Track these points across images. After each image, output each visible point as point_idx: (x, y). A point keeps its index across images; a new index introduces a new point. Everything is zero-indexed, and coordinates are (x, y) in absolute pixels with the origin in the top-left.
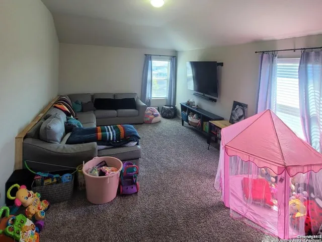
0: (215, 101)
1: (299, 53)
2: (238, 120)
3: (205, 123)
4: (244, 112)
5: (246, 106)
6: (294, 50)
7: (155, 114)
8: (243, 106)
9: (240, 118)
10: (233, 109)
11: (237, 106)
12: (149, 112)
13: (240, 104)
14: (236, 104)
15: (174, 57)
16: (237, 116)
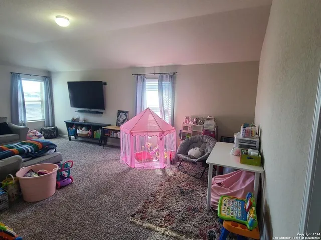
0: (102, 113)
1: (158, 76)
2: (123, 123)
3: (95, 132)
4: (126, 116)
5: (128, 112)
6: (155, 74)
7: (38, 135)
8: (126, 113)
9: (124, 121)
10: (118, 116)
11: (121, 114)
12: (30, 134)
13: (123, 112)
14: (119, 112)
15: (47, 77)
16: (122, 121)
